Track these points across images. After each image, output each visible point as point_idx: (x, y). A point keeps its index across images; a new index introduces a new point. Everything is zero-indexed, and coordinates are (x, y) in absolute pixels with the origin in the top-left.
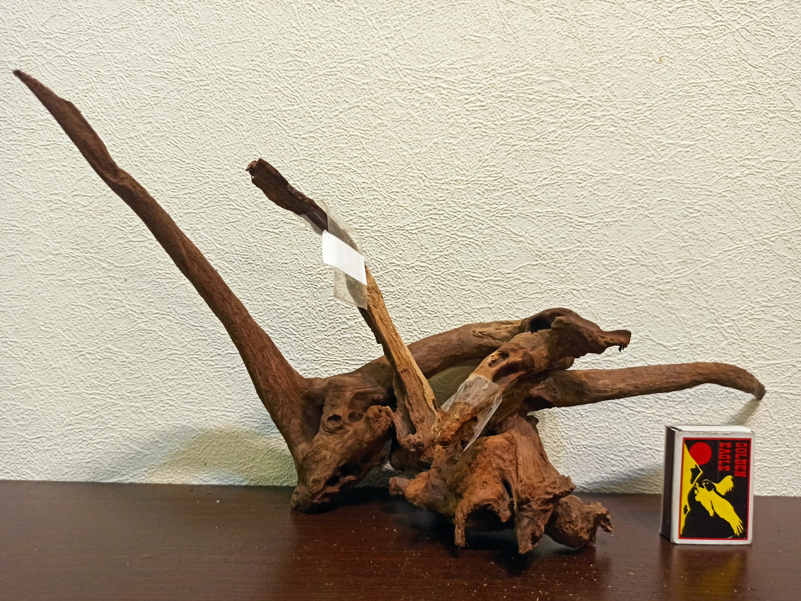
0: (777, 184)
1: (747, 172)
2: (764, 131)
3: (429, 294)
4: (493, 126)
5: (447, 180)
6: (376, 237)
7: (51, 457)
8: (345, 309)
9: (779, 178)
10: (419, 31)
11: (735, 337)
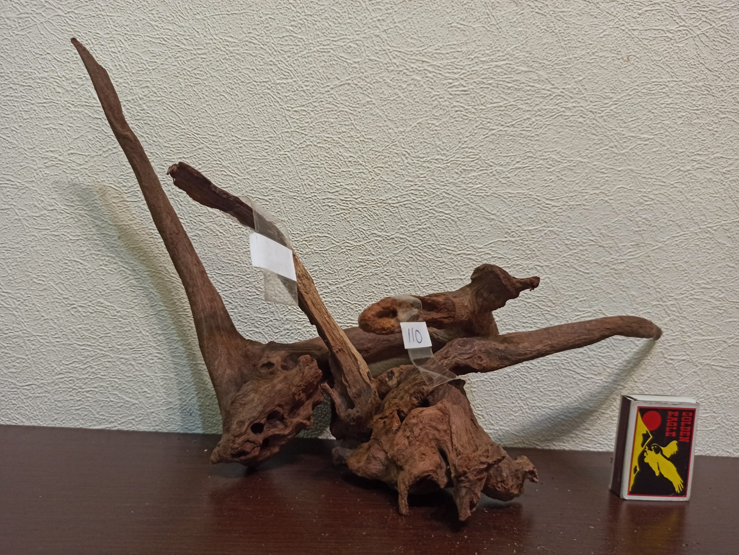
0: (722, 178)
1: (697, 166)
2: (715, 130)
3: (407, 264)
4: (474, 110)
5: (429, 159)
6: (360, 209)
7: (41, 403)
8: (328, 275)
9: (724, 173)
10: (409, 16)
11: (677, 314)
